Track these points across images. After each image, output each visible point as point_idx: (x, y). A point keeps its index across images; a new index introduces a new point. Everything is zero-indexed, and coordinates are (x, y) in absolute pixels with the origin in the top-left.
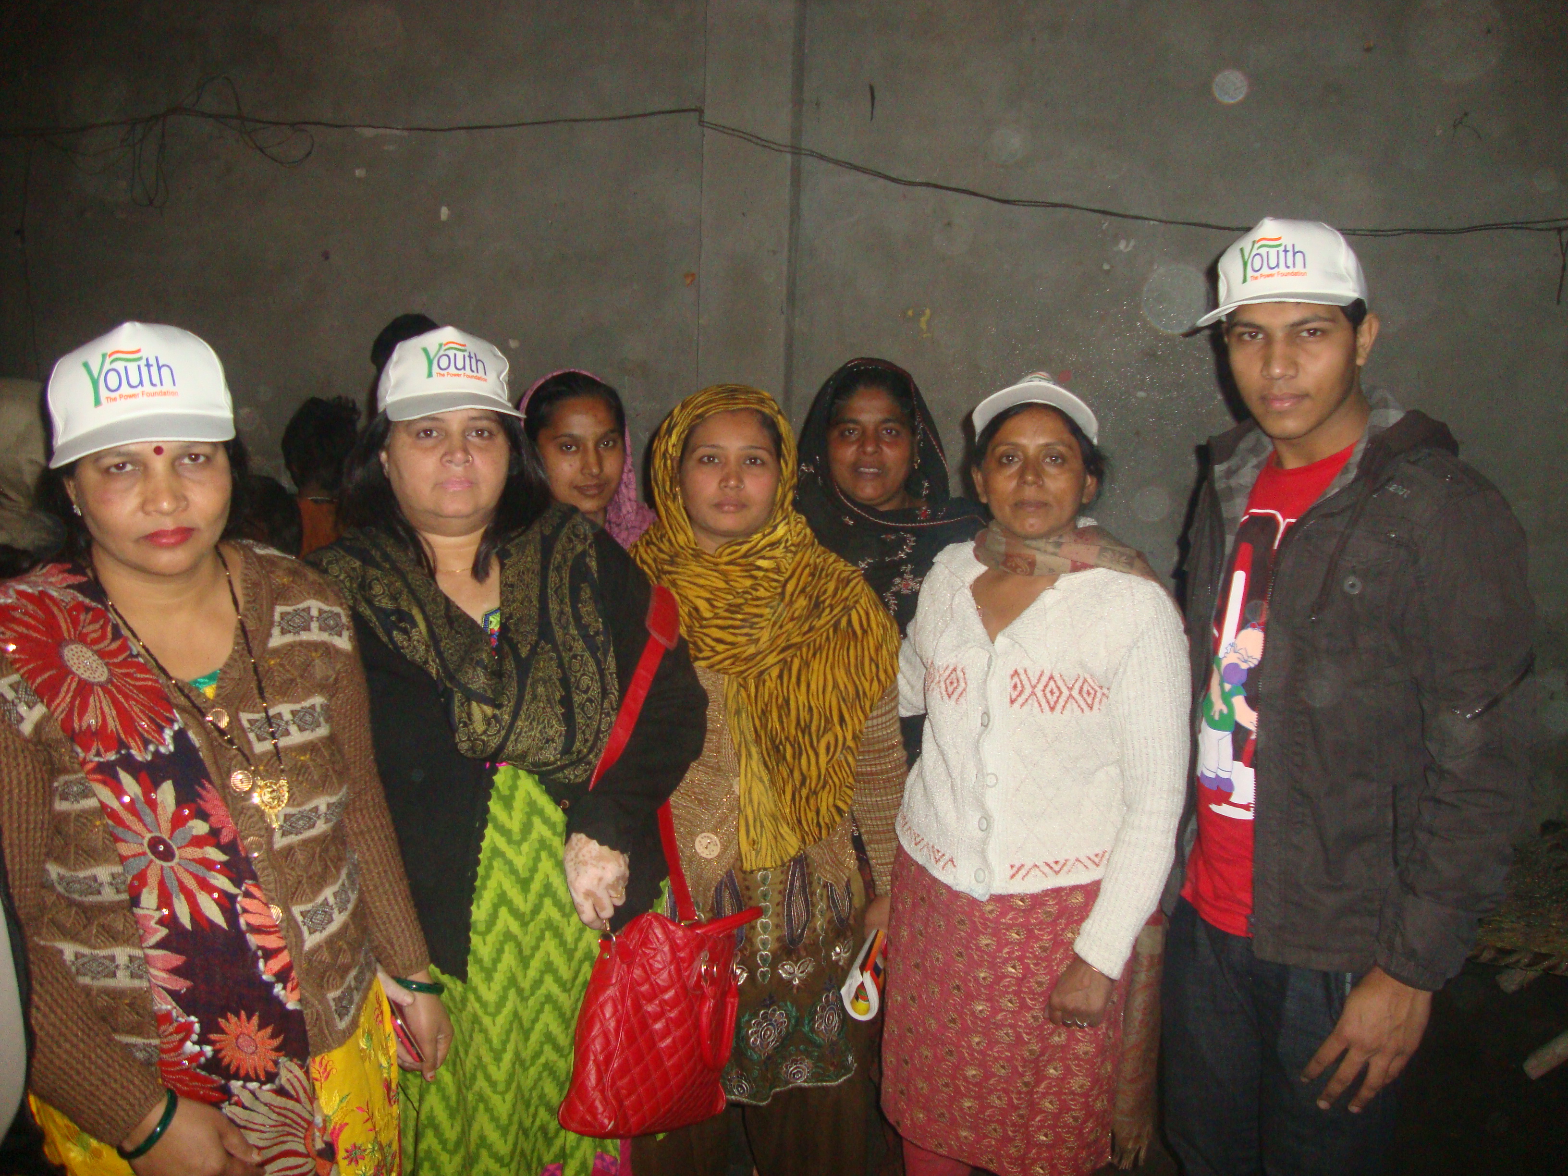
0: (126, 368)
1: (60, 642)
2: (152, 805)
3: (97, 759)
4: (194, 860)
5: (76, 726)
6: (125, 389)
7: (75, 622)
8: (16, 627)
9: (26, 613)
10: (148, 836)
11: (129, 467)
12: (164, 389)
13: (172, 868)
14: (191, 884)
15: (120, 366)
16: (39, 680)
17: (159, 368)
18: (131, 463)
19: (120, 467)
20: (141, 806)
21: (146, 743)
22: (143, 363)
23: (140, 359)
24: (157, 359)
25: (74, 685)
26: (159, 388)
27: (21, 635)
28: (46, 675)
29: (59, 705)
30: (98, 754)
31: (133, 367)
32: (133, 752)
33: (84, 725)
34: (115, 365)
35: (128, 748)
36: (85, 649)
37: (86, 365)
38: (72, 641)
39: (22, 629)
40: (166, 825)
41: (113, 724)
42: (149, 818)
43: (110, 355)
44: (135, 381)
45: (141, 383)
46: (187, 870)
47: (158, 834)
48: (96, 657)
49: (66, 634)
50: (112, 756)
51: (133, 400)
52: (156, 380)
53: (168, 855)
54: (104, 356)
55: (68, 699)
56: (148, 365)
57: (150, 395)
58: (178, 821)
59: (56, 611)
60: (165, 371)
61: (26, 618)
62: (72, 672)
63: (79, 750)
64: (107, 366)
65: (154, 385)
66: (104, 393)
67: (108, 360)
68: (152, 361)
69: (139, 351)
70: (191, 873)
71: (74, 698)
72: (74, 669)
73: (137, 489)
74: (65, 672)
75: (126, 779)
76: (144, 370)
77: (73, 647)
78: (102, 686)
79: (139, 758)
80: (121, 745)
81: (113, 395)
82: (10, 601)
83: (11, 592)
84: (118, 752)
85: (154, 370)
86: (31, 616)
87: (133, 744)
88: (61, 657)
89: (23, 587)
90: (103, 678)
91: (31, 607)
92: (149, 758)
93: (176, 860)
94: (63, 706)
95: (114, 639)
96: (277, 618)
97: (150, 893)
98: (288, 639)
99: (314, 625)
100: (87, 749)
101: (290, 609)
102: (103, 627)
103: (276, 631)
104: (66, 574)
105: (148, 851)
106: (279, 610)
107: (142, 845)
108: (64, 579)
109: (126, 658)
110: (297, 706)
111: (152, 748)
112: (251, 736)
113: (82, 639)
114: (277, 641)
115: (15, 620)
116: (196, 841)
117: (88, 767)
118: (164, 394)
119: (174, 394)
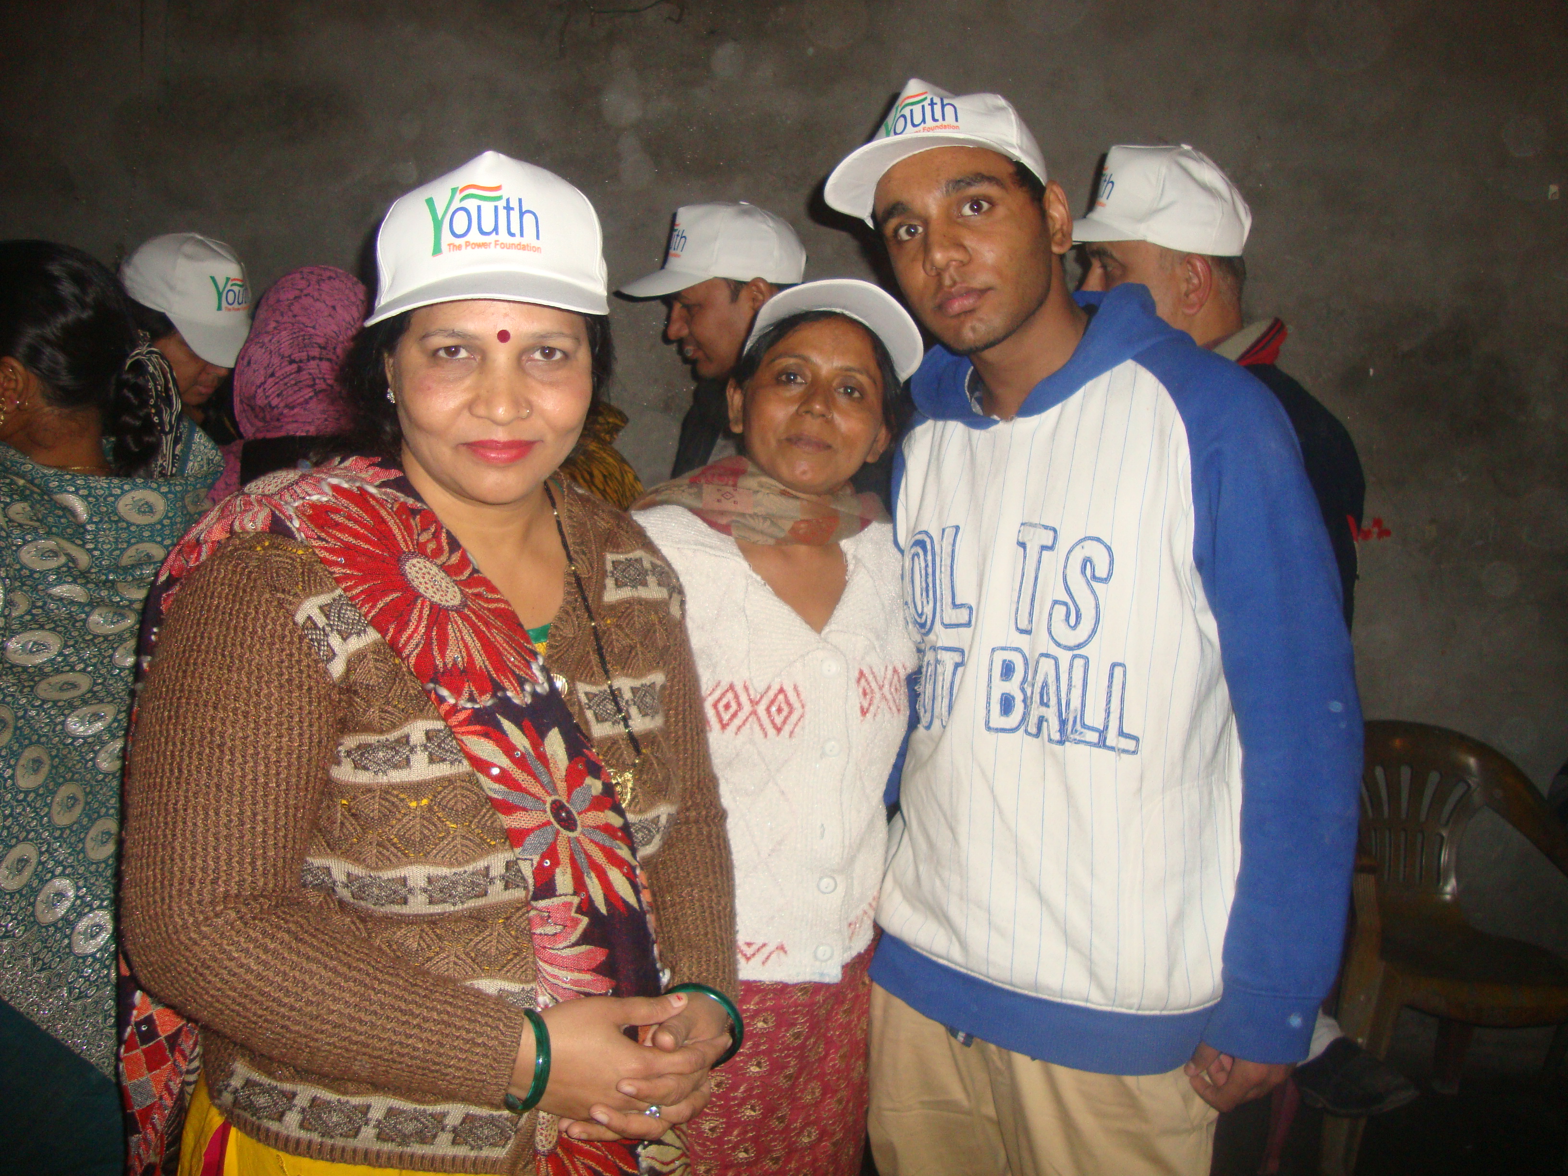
0: (479, 208)
1: (397, 557)
2: (543, 758)
3: (469, 705)
4: (597, 827)
5: (439, 662)
6: (474, 236)
7: (409, 529)
8: (339, 535)
9: (350, 517)
10: (549, 799)
11: (463, 354)
12: (524, 241)
13: (577, 838)
14: (599, 857)
15: (471, 205)
16: (380, 604)
17: (522, 214)
18: (466, 348)
19: (451, 351)
20: (532, 760)
21: (521, 682)
22: (502, 204)
23: (499, 198)
24: (520, 200)
25: (426, 612)
26: (517, 240)
27: (348, 546)
28: (388, 599)
29: (410, 637)
30: (472, 699)
31: (488, 209)
32: (509, 694)
33: (449, 661)
34: (465, 204)
35: (504, 689)
36: (428, 564)
37: (430, 202)
38: (413, 555)
39: (348, 538)
40: (562, 786)
41: (480, 660)
42: (545, 779)
43: (462, 190)
44: (488, 226)
45: (496, 229)
46: (592, 841)
47: (556, 797)
48: (443, 574)
49: (403, 545)
50: (487, 701)
51: (482, 250)
52: (515, 228)
53: (569, 823)
54: (454, 191)
55: (422, 630)
56: (508, 208)
57: (504, 246)
58: (573, 779)
59: (383, 513)
60: (528, 219)
61: (351, 524)
62: (421, 595)
63: (444, 692)
64: (456, 204)
65: (513, 235)
66: (447, 237)
67: (458, 196)
68: (514, 204)
69: (498, 188)
70: (597, 844)
71: (429, 629)
72: (422, 590)
73: (469, 382)
74: (411, 596)
75: (508, 726)
76: (502, 213)
77: (415, 561)
78: (458, 611)
79: (516, 701)
80: (496, 688)
81: (458, 241)
82: (325, 499)
83: (327, 489)
84: (494, 695)
85: (515, 215)
86: (356, 521)
87: (507, 684)
88: (404, 575)
89: (337, 481)
90: (457, 602)
91: (354, 509)
92: (528, 700)
93: (579, 829)
94: (417, 638)
95: (452, 551)
96: (609, 567)
97: (564, 873)
98: (626, 593)
99: (651, 580)
100: (457, 692)
101: (621, 557)
102: (436, 536)
103: (610, 582)
104: (377, 469)
105: (552, 820)
106: (610, 557)
107: (545, 811)
108: (376, 475)
109: (471, 574)
110: (637, 683)
111: (528, 688)
112: (589, 714)
113: (420, 550)
114: (612, 595)
115: (337, 525)
116: (597, 804)
117: (462, 716)
118: (524, 248)
119: (537, 249)
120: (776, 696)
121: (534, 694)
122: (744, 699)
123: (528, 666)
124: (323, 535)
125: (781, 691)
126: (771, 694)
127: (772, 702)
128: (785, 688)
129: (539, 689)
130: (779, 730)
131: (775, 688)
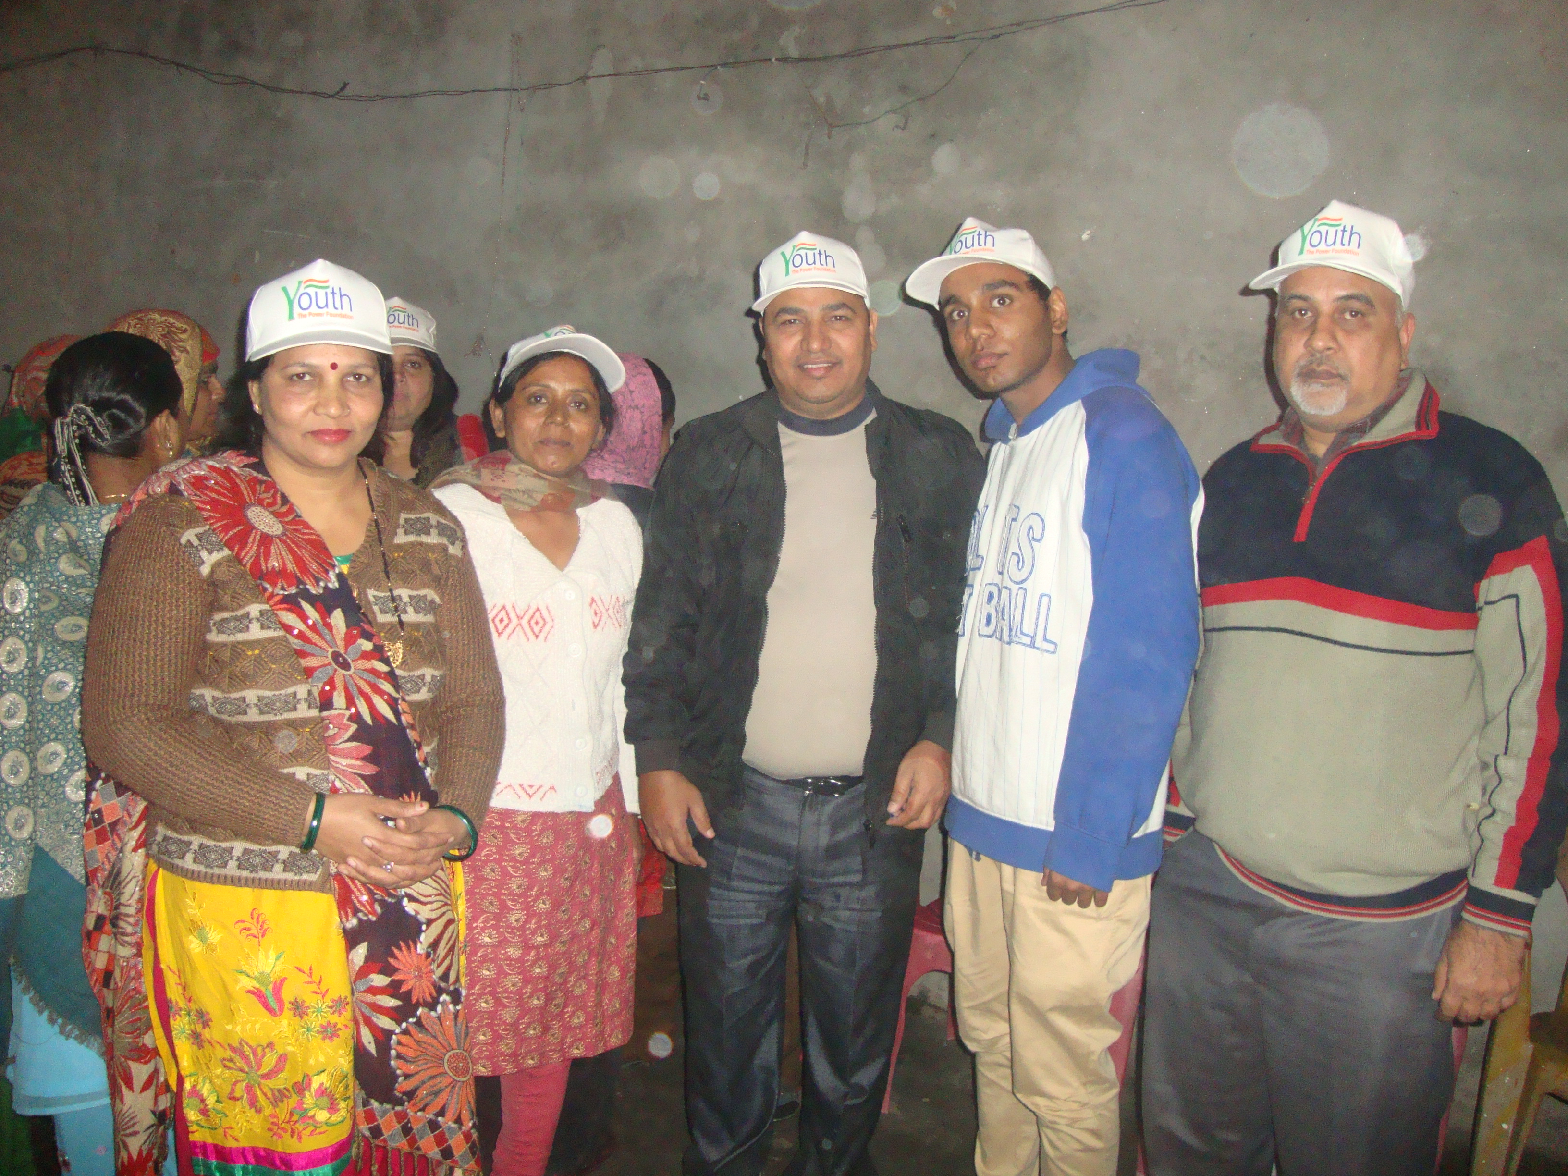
0: (316, 293)
1: (243, 505)
2: (328, 626)
3: (282, 592)
4: (366, 670)
5: (264, 568)
6: (314, 309)
7: (255, 491)
8: (208, 493)
9: (216, 483)
10: (330, 650)
11: (307, 378)
12: (343, 312)
13: (351, 676)
14: (366, 688)
15: (311, 291)
16: (231, 533)
17: (341, 297)
18: (310, 374)
19: (300, 376)
20: (320, 626)
21: (317, 580)
22: (329, 291)
23: (328, 287)
24: (340, 289)
25: (258, 537)
26: (339, 311)
27: (213, 499)
28: (235, 531)
29: (248, 552)
30: (283, 589)
31: (321, 293)
32: (308, 587)
33: (270, 567)
34: (307, 290)
35: (305, 584)
36: (264, 511)
37: (285, 289)
38: (254, 505)
39: (213, 495)
40: (340, 643)
41: (291, 566)
42: (328, 637)
43: (304, 283)
44: (322, 303)
45: (327, 305)
46: (362, 678)
47: (336, 649)
48: (273, 517)
49: (248, 499)
50: (293, 590)
51: (319, 317)
52: (338, 305)
53: (345, 666)
54: (300, 282)
55: (255, 548)
56: (333, 293)
57: (331, 315)
58: (349, 640)
59: (238, 481)
60: (345, 299)
61: (217, 487)
62: (255, 528)
63: (268, 586)
64: (302, 291)
65: (336, 308)
66: (297, 310)
67: (303, 286)
68: (337, 291)
69: (327, 281)
70: (365, 680)
71: (259, 547)
72: (256, 525)
73: (313, 394)
74: (250, 528)
75: (307, 607)
76: (330, 296)
77: (254, 509)
78: (280, 538)
79: (314, 592)
80: (299, 582)
81: (304, 312)
82: (203, 473)
83: (204, 466)
84: (298, 587)
85: (337, 297)
86: (220, 486)
87: (307, 581)
88: (246, 517)
89: (211, 463)
90: (279, 533)
91: (219, 479)
92: (321, 592)
93: (352, 670)
94: (252, 552)
95: (283, 504)
96: (402, 522)
97: (340, 695)
98: (411, 538)
99: (434, 531)
100: (274, 585)
101: (413, 516)
102: (274, 496)
103: (401, 531)
104: (242, 458)
105: (332, 662)
106: (403, 516)
107: (327, 657)
108: (241, 461)
109: (294, 518)
110: (414, 593)
111: (322, 584)
112: (376, 608)
113: (260, 503)
114: (401, 538)
115: (208, 488)
116: (365, 655)
117: (277, 599)
118: (344, 316)
119: (351, 317)
120: (534, 613)
121: (326, 588)
122: (513, 615)
123: (327, 572)
124: (198, 493)
125: (538, 609)
126: (531, 612)
127: (532, 617)
128: (540, 608)
129: (330, 585)
130: (537, 636)
131: (534, 608)
